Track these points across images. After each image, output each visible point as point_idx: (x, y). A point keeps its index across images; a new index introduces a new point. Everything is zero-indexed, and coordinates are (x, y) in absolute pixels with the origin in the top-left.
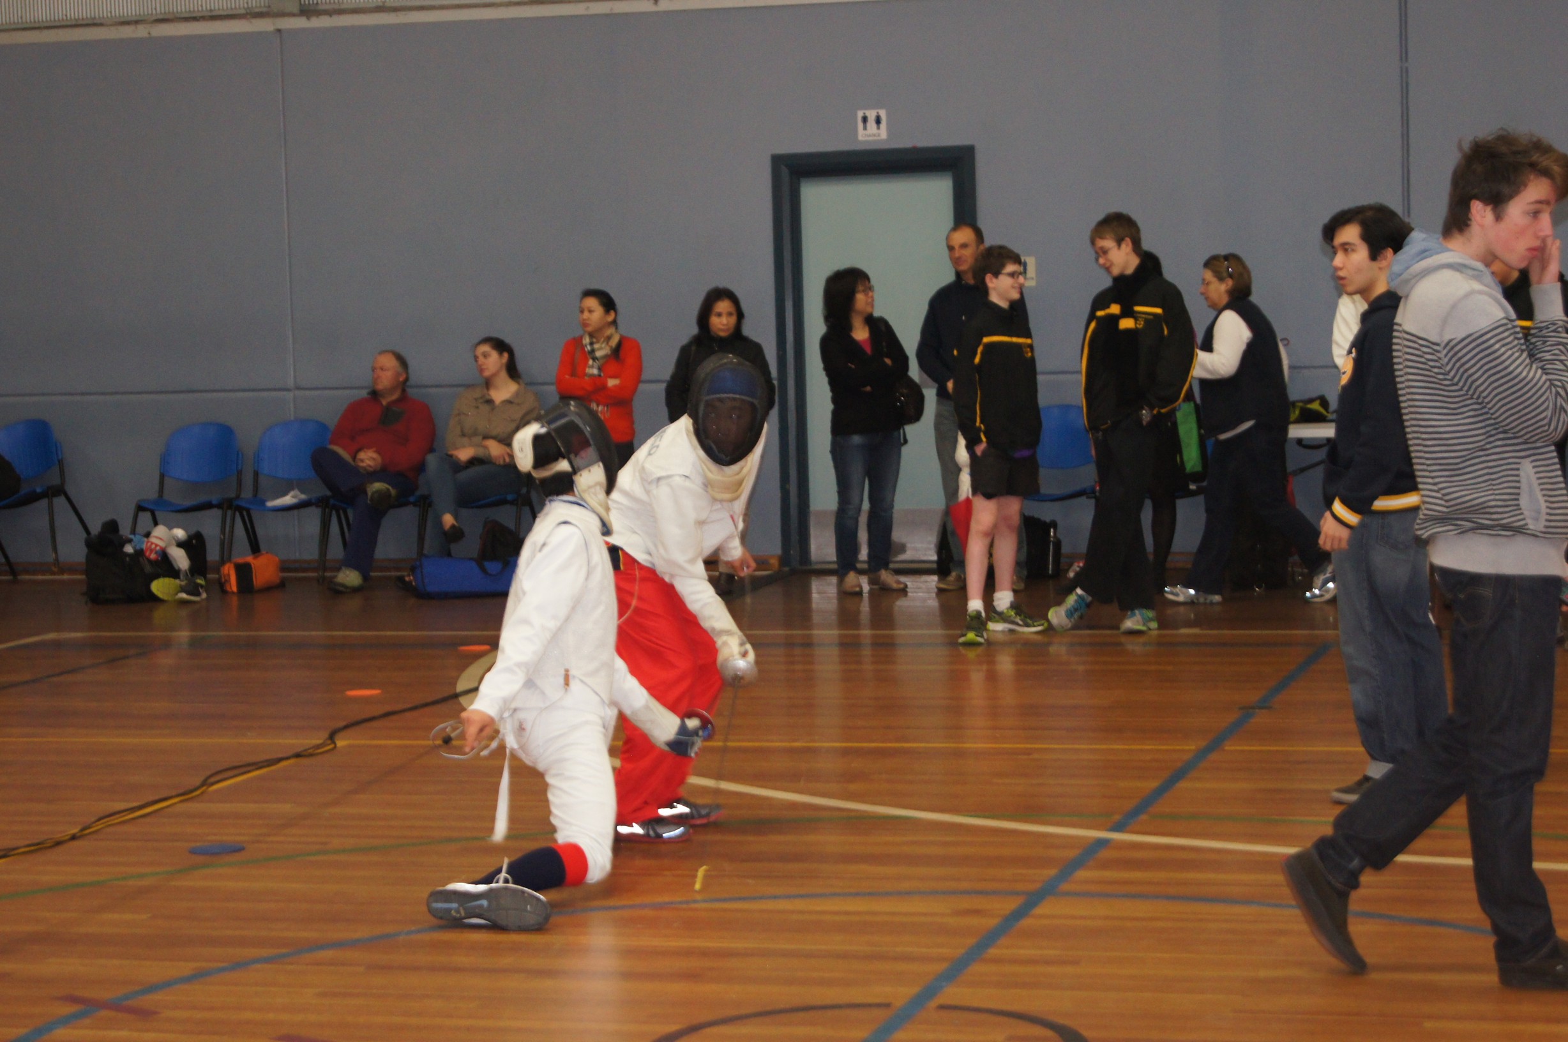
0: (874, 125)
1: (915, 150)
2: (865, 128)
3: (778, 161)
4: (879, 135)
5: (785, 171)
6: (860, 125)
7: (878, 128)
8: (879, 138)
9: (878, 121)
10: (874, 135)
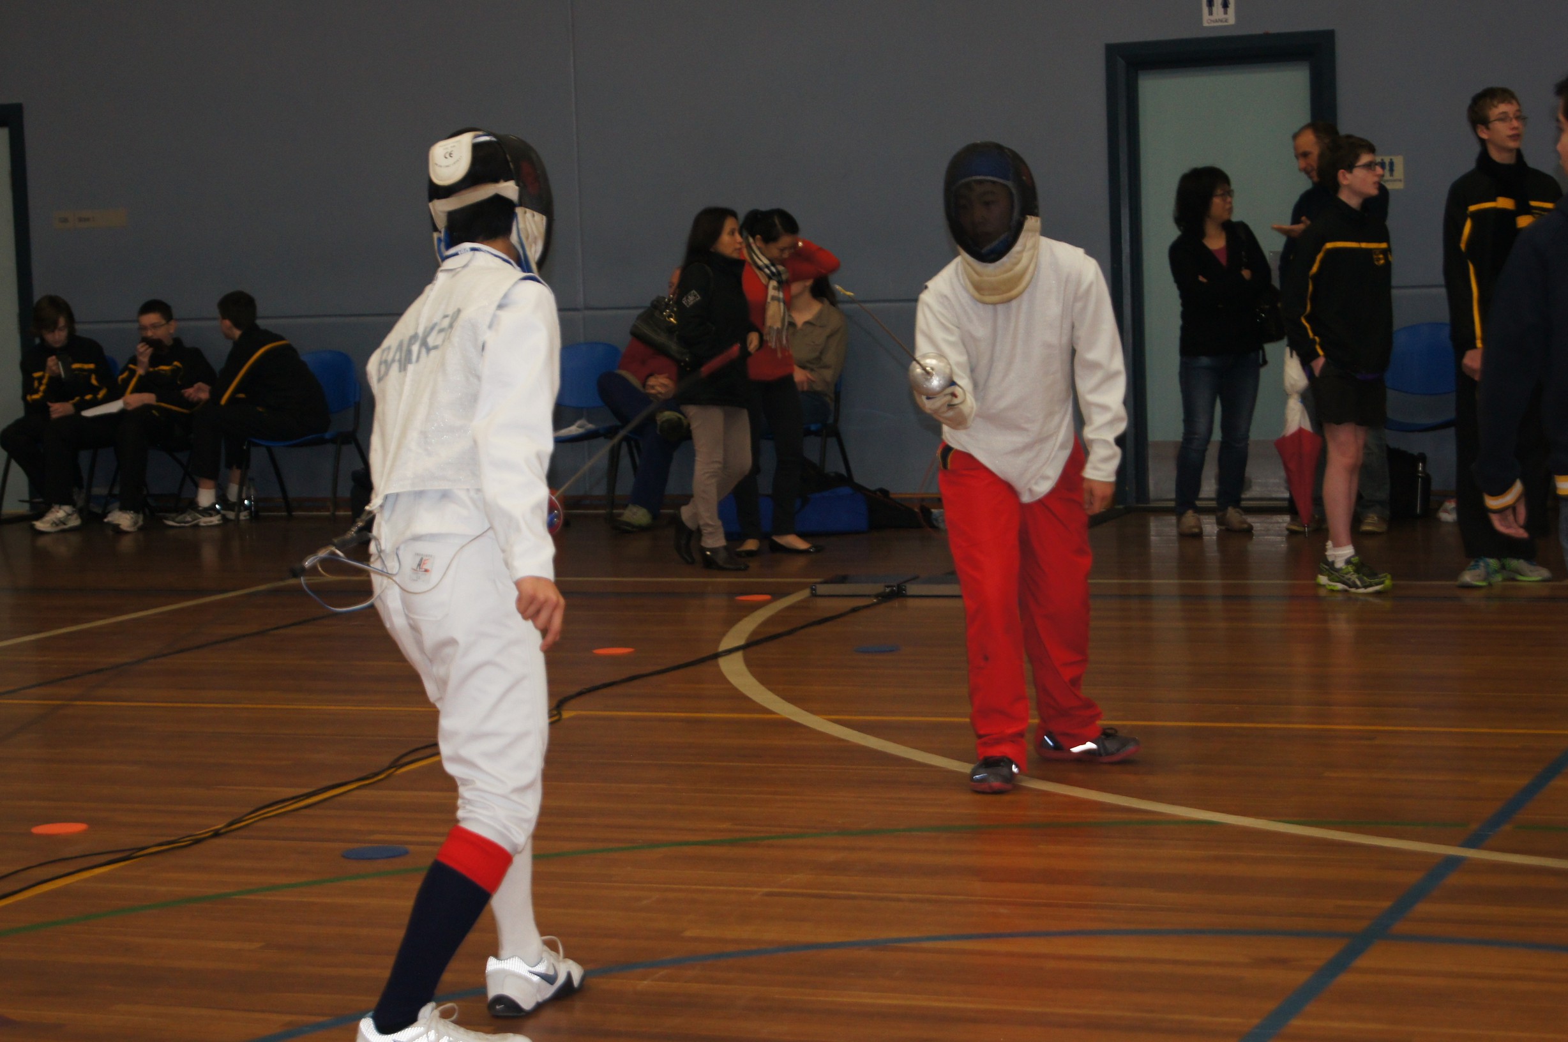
0: (1221, 10)
1: (1267, 36)
2: (1211, 13)
3: (1113, 52)
4: (1226, 21)
5: (1121, 63)
6: (1205, 10)
7: (1226, 13)
8: (1226, 24)
9: (1225, 5)
10: (1221, 21)
